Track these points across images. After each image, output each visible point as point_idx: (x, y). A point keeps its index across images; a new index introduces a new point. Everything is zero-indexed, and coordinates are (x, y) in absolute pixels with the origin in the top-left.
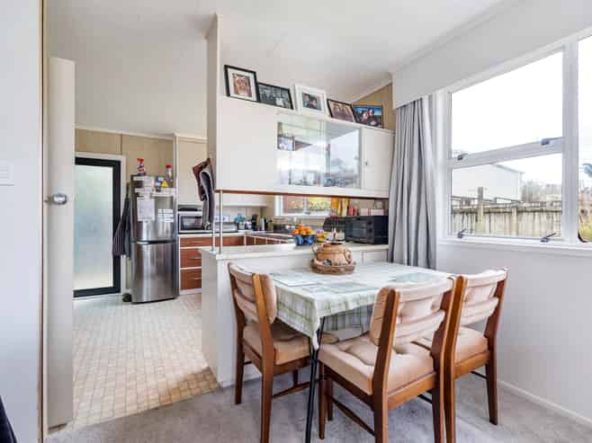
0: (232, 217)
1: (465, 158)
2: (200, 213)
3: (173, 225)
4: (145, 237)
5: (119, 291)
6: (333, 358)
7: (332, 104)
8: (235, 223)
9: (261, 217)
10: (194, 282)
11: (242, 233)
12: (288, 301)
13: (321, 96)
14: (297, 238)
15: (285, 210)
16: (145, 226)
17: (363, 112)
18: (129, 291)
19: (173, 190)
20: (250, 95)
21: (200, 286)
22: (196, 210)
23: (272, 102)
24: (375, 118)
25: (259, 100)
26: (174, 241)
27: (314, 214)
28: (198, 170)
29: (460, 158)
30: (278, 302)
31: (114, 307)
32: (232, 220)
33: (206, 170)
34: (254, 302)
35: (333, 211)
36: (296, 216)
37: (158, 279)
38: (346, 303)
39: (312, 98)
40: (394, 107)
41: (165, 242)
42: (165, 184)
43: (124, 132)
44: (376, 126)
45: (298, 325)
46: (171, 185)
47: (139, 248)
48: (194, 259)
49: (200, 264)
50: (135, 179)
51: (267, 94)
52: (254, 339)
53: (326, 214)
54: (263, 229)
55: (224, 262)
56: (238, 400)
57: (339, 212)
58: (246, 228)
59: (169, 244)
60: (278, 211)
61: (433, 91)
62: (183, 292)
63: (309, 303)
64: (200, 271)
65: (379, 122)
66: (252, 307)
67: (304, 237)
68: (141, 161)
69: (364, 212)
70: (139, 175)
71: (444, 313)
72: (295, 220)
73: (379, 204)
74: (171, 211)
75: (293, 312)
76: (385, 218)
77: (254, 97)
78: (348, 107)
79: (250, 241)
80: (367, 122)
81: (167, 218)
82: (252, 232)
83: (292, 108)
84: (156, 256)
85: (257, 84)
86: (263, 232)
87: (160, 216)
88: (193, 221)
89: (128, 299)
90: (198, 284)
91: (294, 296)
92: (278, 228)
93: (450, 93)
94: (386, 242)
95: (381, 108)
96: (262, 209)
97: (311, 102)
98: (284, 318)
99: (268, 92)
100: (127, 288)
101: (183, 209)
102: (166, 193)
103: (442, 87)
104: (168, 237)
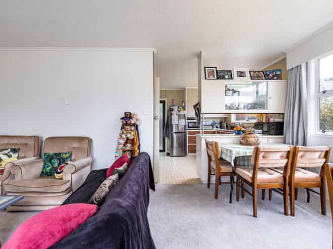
0: (210, 122)
1: (326, 93)
2: (195, 121)
3: (185, 126)
4: (174, 131)
5: (165, 152)
6: (240, 172)
7: (252, 73)
8: (211, 125)
9: (225, 122)
10: (193, 150)
11: (215, 130)
12: (225, 151)
13: (246, 71)
14: (235, 132)
15: (237, 119)
16: (174, 126)
17: (270, 73)
18: (168, 152)
19: (185, 111)
20: (214, 77)
21: (195, 152)
22: (194, 119)
23: (223, 78)
24: (276, 75)
25: (218, 78)
26: (185, 132)
27: (251, 121)
28: (195, 107)
29: (324, 92)
30: (221, 152)
31: (164, 157)
32: (210, 124)
33: (198, 106)
34: (213, 151)
35: (258, 119)
36: (241, 122)
37: (179, 149)
38: (246, 153)
39: (241, 72)
40: (287, 69)
41: (182, 133)
42: (182, 109)
43: (167, 89)
44: (277, 79)
45: (228, 159)
46: (184, 109)
47: (172, 135)
48: (193, 140)
49: (195, 143)
50: (171, 108)
51: (221, 75)
52: (213, 165)
53: (255, 121)
54: (225, 127)
55: (204, 139)
56: (209, 187)
57: (262, 120)
58: (217, 127)
59: (183, 134)
60: (233, 119)
61: (309, 59)
62: (189, 154)
63: (231, 151)
64: (195, 146)
65: (279, 77)
66: (212, 153)
67: (238, 131)
68: (173, 100)
69: (272, 120)
70: (172, 106)
71: (287, 160)
72: (241, 123)
73: (281, 116)
74: (184, 120)
75: (226, 155)
76: (282, 123)
77: (216, 77)
78: (261, 73)
79: (218, 133)
80: (272, 78)
81: (183, 123)
82: (220, 129)
83: (232, 79)
84: (178, 138)
85: (217, 71)
86: (225, 129)
87: (180, 122)
88: (192, 124)
89: (168, 154)
90: (195, 151)
91: (227, 150)
92: (232, 128)
93: (319, 60)
94: (282, 134)
95: (280, 70)
96: (225, 118)
97: (241, 74)
98: (224, 157)
99: (221, 74)
100: (168, 150)
101: (189, 119)
102: (182, 113)
103: (314, 58)
104: (183, 131)
